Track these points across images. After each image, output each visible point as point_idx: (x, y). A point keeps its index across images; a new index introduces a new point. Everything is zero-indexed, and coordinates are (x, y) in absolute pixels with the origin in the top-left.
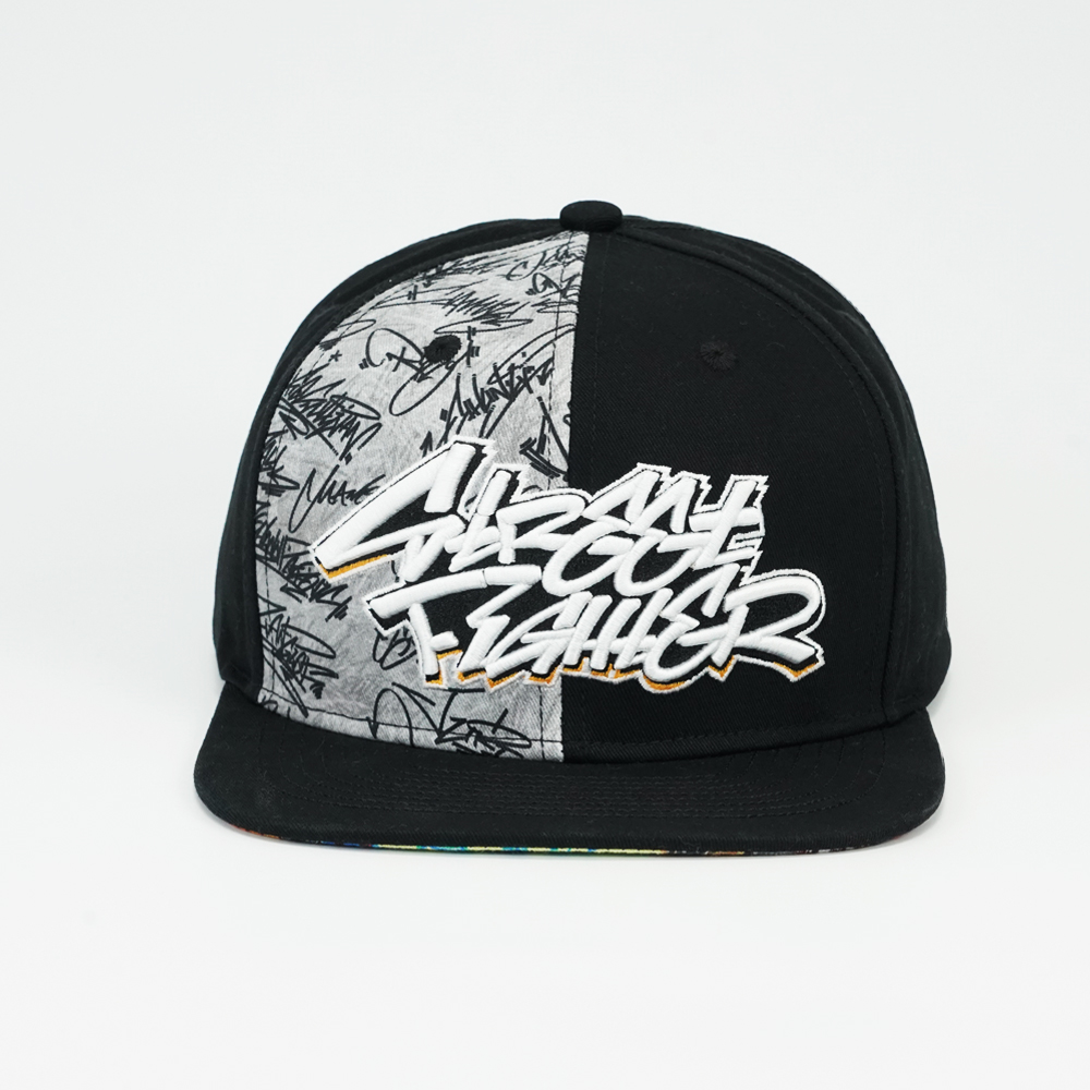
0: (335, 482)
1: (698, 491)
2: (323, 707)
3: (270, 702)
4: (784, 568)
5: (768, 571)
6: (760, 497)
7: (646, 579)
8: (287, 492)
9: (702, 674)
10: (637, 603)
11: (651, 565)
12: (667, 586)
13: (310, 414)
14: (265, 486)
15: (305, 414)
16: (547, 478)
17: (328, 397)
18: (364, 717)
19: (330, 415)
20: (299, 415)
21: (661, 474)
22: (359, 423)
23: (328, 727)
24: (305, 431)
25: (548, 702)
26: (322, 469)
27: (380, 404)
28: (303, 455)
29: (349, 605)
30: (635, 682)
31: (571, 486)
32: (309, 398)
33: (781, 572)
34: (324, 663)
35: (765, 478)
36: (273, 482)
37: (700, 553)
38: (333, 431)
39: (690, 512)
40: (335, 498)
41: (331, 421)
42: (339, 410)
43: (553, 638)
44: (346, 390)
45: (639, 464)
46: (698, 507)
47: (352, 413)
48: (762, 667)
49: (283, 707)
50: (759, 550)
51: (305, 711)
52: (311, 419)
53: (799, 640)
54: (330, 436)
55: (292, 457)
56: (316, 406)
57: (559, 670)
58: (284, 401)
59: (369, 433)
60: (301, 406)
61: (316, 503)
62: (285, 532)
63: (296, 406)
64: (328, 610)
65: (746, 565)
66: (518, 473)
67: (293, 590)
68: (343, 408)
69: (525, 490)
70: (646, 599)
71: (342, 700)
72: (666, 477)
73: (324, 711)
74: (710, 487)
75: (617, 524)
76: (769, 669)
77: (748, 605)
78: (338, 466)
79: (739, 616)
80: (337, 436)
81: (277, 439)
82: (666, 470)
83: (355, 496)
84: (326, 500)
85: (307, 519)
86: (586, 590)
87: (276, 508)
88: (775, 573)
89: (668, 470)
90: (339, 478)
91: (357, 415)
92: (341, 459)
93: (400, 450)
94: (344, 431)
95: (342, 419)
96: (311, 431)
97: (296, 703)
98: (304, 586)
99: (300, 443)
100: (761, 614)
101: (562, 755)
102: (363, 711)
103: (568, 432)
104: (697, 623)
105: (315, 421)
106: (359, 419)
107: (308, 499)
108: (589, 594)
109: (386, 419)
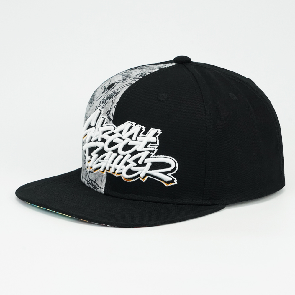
1: (141, 130)
4: (165, 155)
5: (159, 155)
6: (158, 135)
7: (125, 151)
9: (137, 179)
10: (122, 157)
11: (127, 147)
12: (130, 154)
16: (109, 121)
21: (132, 124)
25: (103, 178)
30: (120, 177)
31: (113, 124)
33: (163, 156)
35: (161, 130)
37: (139, 147)
39: (138, 135)
43: (104, 162)
45: (128, 121)
46: (141, 135)
48: (156, 180)
50: (157, 149)
53: (168, 176)
57: (106, 170)
65: (152, 152)
66: (105, 119)
69: (106, 123)
70: (124, 156)
72: (134, 125)
74: (145, 130)
75: (120, 135)
76: (158, 181)
77: (152, 163)
79: (149, 165)
82: (134, 123)
86: (112, 151)
88: (161, 156)
89: (135, 123)
100: (155, 166)
101: (103, 192)
103: (115, 110)
104: (136, 165)
108: (112, 152)
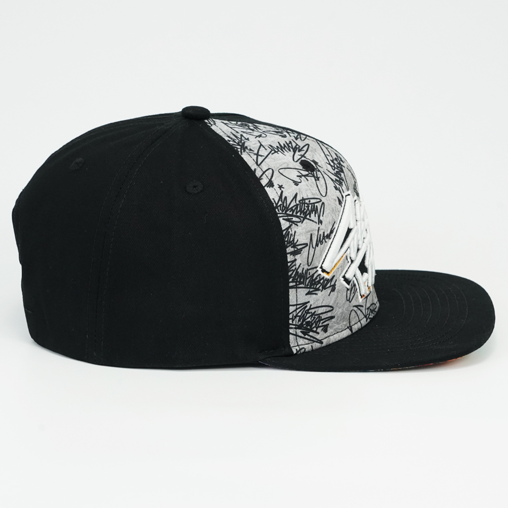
0: (320, 235)
2: (329, 334)
3: (300, 349)
8: (303, 250)
13: (297, 213)
14: (291, 253)
15: (294, 214)
17: (298, 202)
18: (346, 327)
19: (305, 209)
20: (292, 215)
22: (317, 206)
23: (334, 341)
24: (300, 220)
26: (314, 232)
27: (317, 195)
28: (304, 230)
29: (336, 283)
32: (290, 207)
34: (329, 314)
36: (296, 249)
38: (310, 214)
40: (322, 242)
41: (306, 211)
42: (306, 205)
44: (302, 196)
47: (311, 204)
49: (308, 348)
51: (321, 342)
52: (298, 214)
54: (310, 217)
55: (300, 234)
56: (297, 208)
58: (280, 213)
59: (323, 208)
60: (290, 212)
61: (317, 247)
62: (306, 267)
63: (288, 212)
64: (329, 290)
67: (313, 291)
68: (307, 203)
71: (337, 326)
73: (329, 336)
78: (319, 228)
80: (313, 215)
81: (290, 230)
83: (328, 236)
84: (320, 244)
85: (315, 256)
87: (299, 260)
90: (321, 232)
91: (314, 203)
92: (319, 224)
93: (334, 208)
94: (314, 212)
95: (310, 208)
96: (302, 219)
97: (314, 342)
98: (318, 286)
99: (301, 226)
102: (345, 325)
105: (300, 214)
106: (316, 205)
107: (313, 248)
109: (323, 200)
